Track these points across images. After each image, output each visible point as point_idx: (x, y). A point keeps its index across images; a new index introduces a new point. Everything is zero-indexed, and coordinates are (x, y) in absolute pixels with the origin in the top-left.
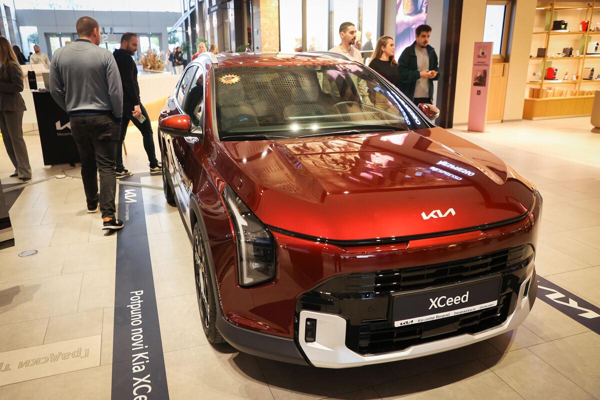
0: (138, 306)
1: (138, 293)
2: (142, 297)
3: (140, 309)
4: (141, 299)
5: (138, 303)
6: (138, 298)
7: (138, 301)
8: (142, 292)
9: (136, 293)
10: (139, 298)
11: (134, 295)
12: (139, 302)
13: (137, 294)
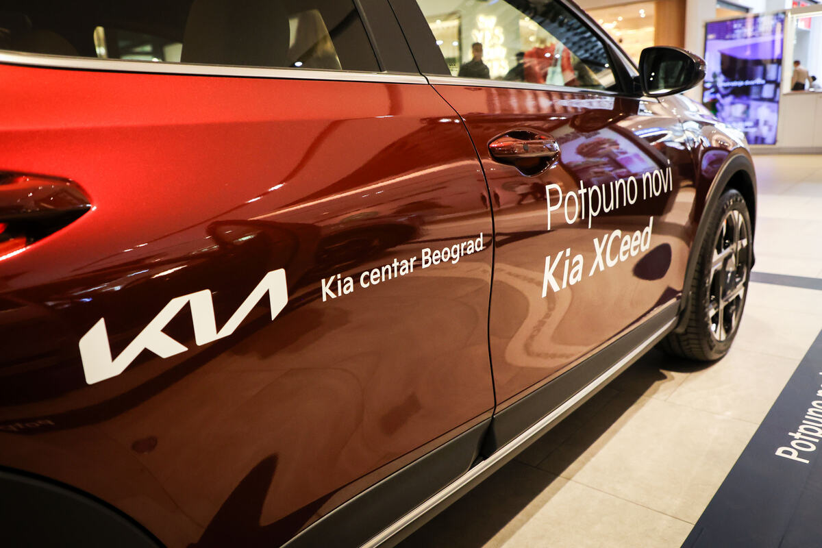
0: (805, 429)
1: (790, 453)
2: (787, 441)
3: (804, 422)
4: (793, 438)
5: (803, 434)
6: (797, 444)
7: (800, 439)
8: (779, 452)
9: (794, 456)
10: (793, 443)
11: (801, 454)
12: (797, 436)
13: (795, 453)
